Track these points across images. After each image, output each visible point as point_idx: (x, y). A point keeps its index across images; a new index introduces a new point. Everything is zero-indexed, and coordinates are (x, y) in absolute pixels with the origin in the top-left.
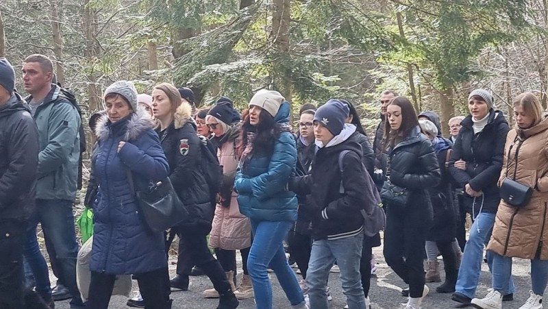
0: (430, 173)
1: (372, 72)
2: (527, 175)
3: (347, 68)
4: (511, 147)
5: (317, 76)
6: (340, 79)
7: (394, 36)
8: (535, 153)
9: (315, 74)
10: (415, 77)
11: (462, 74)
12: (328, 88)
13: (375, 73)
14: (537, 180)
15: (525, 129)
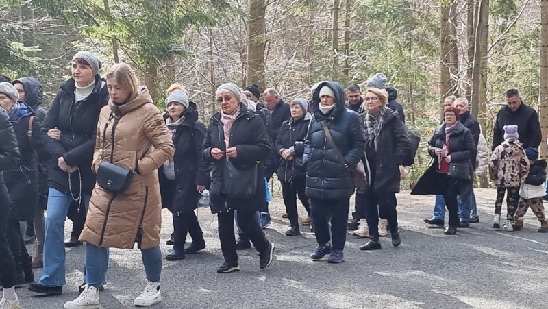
0: (6, 153)
1: (76, 44)
2: (126, 155)
3: (51, 39)
4: (107, 125)
5: (16, 45)
6: (40, 50)
7: (97, 10)
8: (133, 132)
9: (13, 43)
10: (120, 52)
11: (166, 53)
12: (27, 58)
13: (79, 45)
14: (137, 162)
15: (121, 104)
